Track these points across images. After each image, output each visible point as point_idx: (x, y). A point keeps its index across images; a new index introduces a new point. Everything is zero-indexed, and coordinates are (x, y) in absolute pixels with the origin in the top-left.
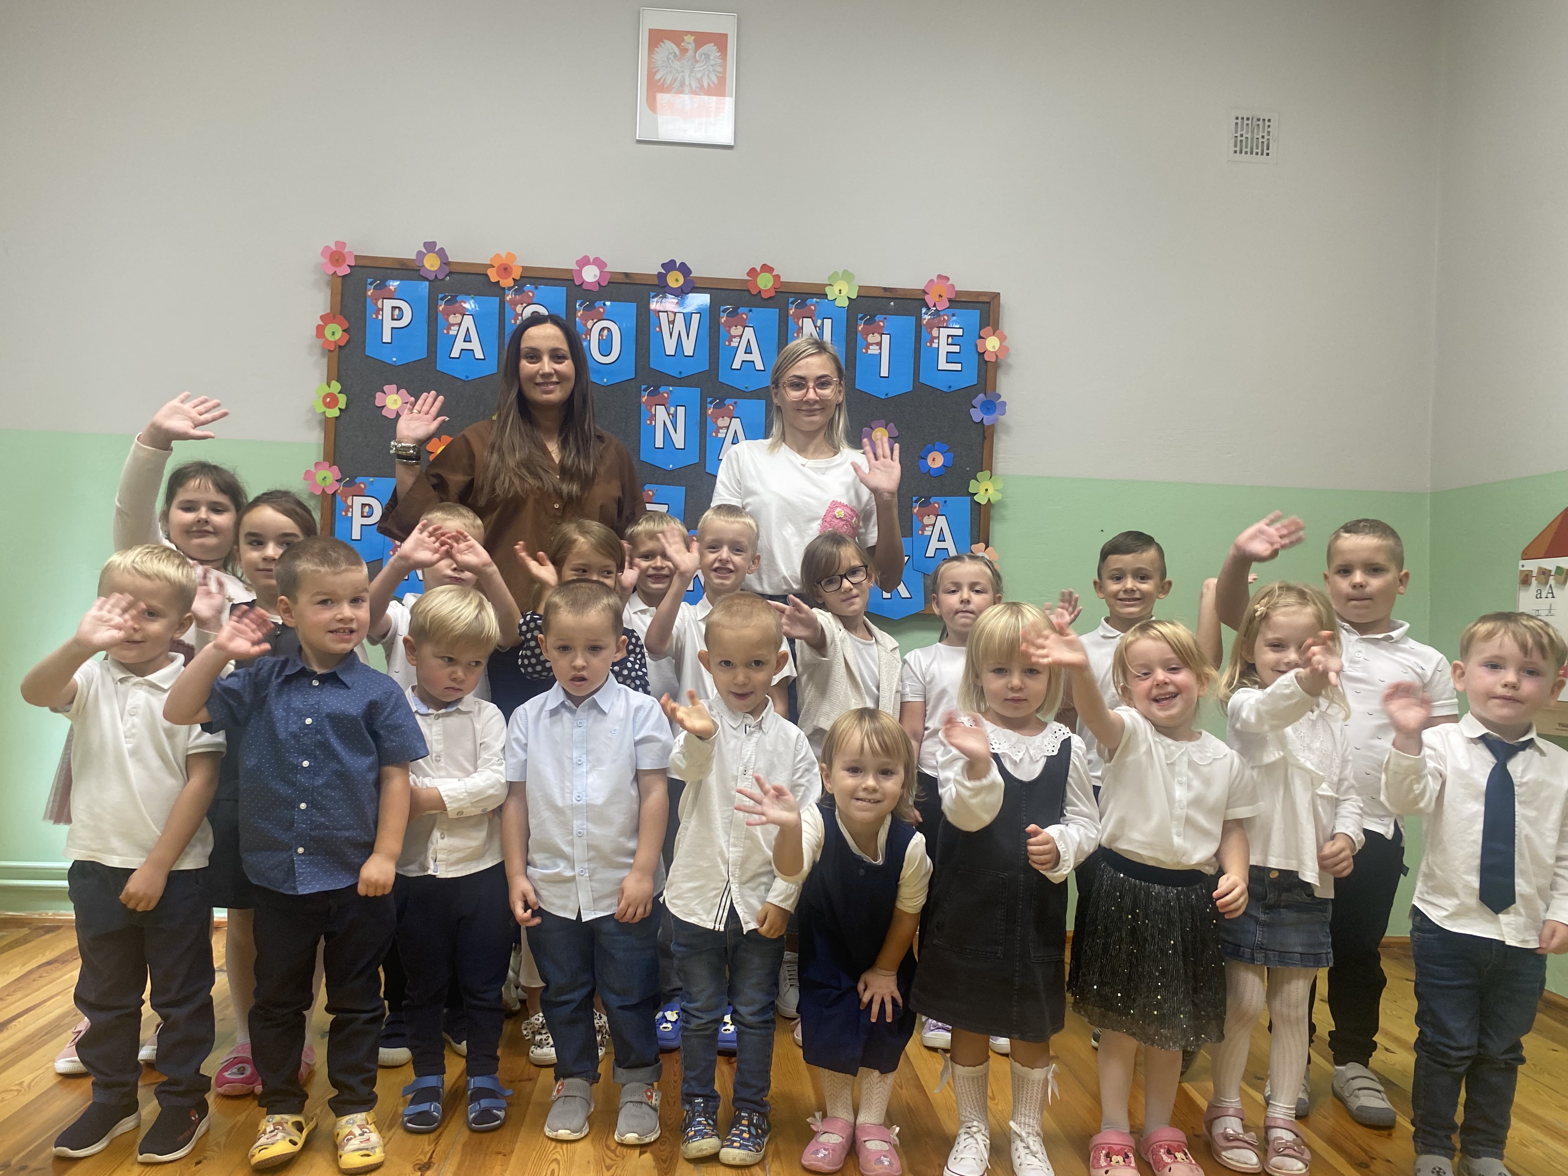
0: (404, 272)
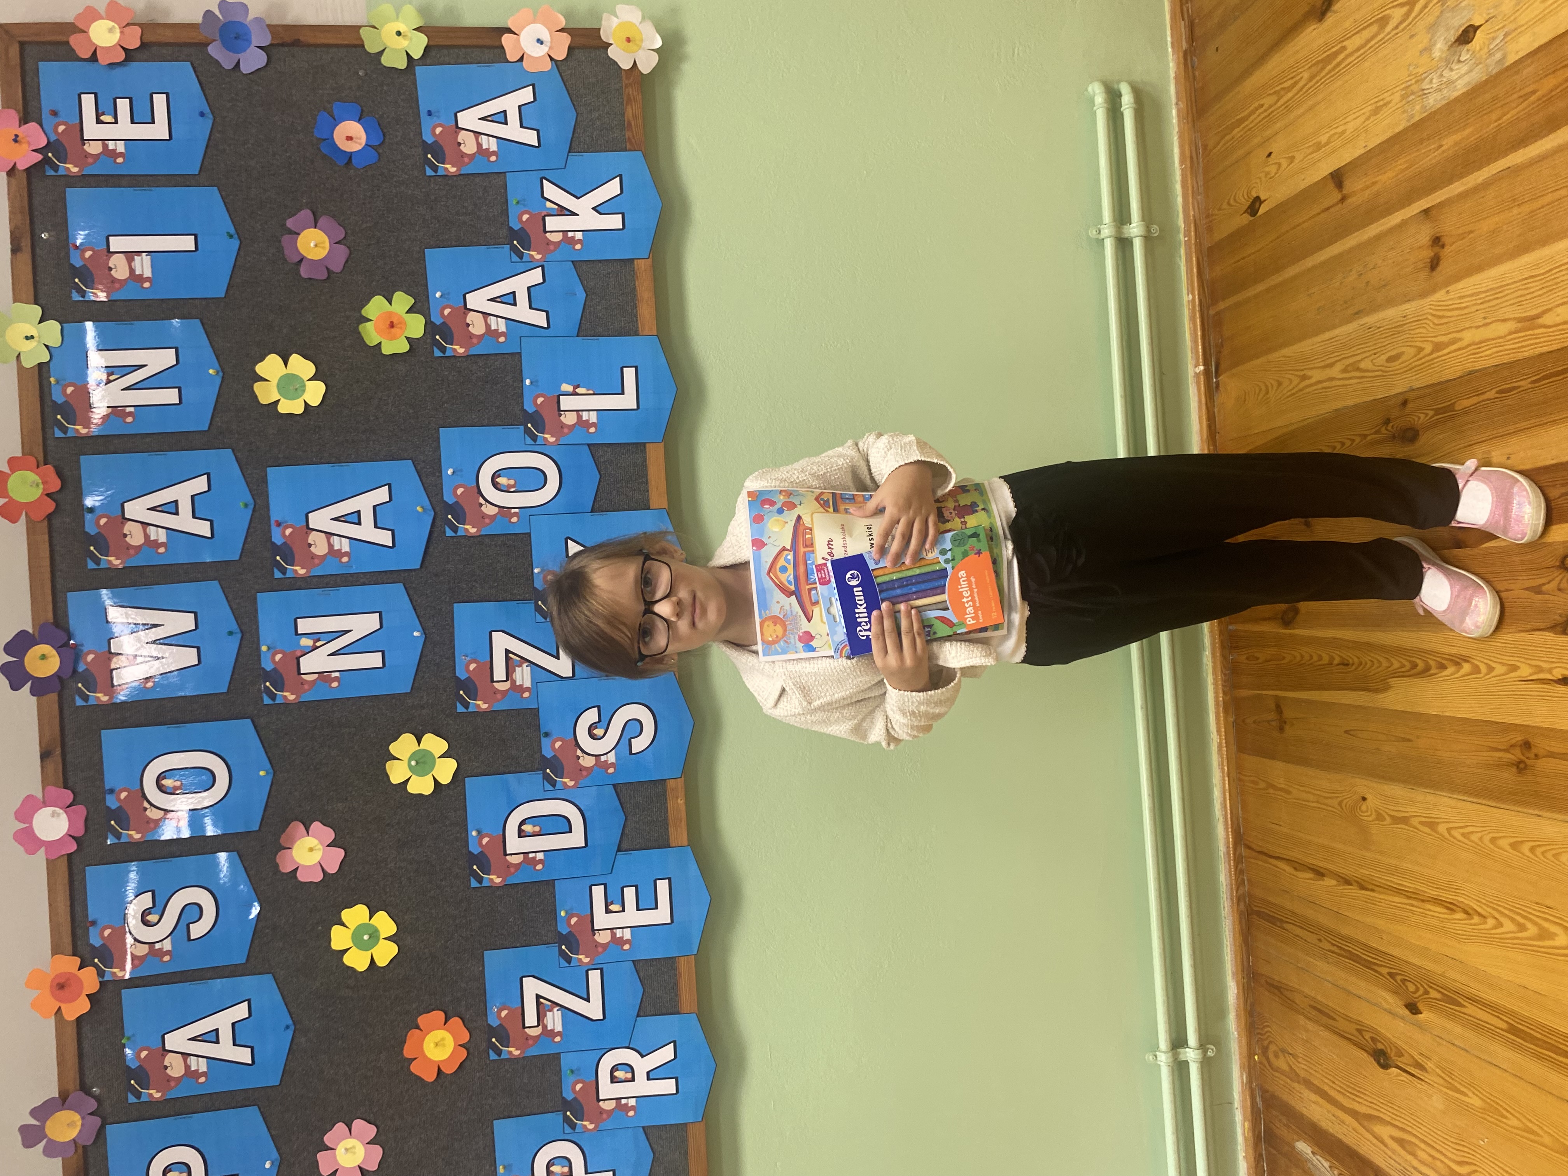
0: (92, 1172)
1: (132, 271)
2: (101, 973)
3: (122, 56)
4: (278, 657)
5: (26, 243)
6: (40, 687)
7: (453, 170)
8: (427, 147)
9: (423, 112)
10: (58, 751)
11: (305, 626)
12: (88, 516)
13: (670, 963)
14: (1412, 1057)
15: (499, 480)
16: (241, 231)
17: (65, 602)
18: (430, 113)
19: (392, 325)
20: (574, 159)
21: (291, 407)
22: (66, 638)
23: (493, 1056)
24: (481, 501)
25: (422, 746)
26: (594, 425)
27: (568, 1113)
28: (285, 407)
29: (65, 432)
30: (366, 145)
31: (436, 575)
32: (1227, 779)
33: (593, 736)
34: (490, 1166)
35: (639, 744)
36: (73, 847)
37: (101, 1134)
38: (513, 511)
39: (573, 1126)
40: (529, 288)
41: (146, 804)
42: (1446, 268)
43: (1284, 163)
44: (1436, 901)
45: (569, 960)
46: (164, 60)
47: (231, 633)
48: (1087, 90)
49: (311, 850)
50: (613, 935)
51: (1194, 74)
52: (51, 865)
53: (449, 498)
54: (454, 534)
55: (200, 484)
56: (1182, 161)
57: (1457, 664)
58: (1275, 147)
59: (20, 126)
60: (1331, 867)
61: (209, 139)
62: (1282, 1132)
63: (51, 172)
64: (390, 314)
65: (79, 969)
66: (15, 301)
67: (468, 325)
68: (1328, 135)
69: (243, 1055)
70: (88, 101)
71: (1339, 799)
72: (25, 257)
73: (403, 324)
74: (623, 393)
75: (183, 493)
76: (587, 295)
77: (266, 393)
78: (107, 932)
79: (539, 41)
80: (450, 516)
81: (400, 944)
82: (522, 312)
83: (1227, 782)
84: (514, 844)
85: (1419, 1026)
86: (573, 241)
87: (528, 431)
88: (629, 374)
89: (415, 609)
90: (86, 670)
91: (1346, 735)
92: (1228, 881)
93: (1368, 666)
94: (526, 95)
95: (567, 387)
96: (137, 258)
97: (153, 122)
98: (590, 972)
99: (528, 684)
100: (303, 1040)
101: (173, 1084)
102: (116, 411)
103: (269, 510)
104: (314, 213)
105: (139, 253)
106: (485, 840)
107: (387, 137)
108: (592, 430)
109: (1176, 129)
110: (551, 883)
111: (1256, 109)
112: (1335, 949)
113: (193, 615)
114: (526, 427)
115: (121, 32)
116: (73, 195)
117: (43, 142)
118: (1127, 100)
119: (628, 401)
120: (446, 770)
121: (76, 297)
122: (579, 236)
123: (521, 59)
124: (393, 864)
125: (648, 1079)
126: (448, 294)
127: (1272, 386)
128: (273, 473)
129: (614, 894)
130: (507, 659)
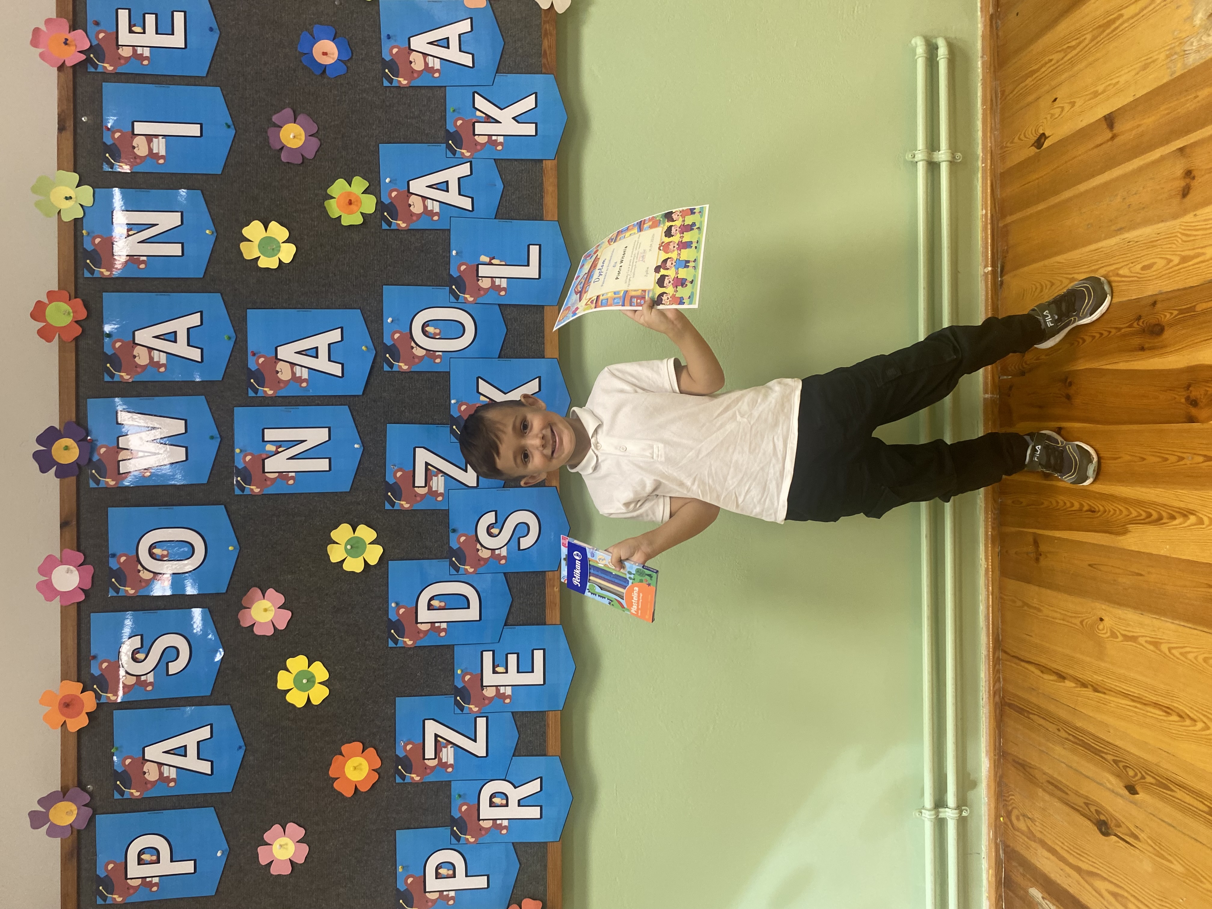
0: (83, 851)
1: (150, 150)
2: (98, 697)
4: (248, 458)
5: (70, 124)
6: (63, 471)
7: (405, 82)
8: (386, 64)
9: (383, 36)
10: (74, 522)
11: (270, 435)
12: (107, 340)
13: (541, 716)
14: (1128, 827)
15: (427, 329)
16: (236, 122)
17: (86, 406)
18: (389, 37)
19: (350, 202)
20: (500, 78)
21: (268, 263)
22: (85, 434)
23: (398, 780)
24: (413, 344)
25: (357, 534)
26: (504, 289)
27: (455, 828)
28: (263, 263)
29: (92, 274)
30: (338, 59)
31: (374, 402)
32: (991, 597)
33: (490, 534)
34: (392, 866)
35: (526, 542)
36: (82, 597)
37: (91, 821)
38: (437, 353)
39: (458, 839)
40: (459, 179)
41: (140, 567)
42: (1194, 197)
43: (1067, 107)
44: (1156, 705)
45: (462, 708)
47: (212, 438)
48: (910, 42)
49: (266, 610)
50: (498, 691)
51: (997, 34)
52: (64, 610)
53: (388, 341)
54: (390, 370)
55: (194, 320)
56: (984, 103)
57: (1185, 516)
58: (1060, 94)
59: (69, 32)
60: (1071, 672)
61: (216, 49)
62: (1018, 878)
63: (92, 69)
64: (350, 193)
65: (82, 693)
66: (59, 168)
67: (410, 205)
68: (1104, 85)
69: (205, 767)
70: (123, 15)
71: (1080, 619)
72: (69, 134)
73: (359, 202)
74: (528, 265)
75: (181, 326)
76: (504, 187)
77: (249, 251)
78: (105, 665)
80: (387, 355)
81: (331, 688)
82: (453, 197)
83: (991, 600)
84: (424, 615)
85: (1135, 803)
86: (495, 143)
87: (452, 292)
88: (534, 250)
89: (357, 427)
90: (99, 460)
91: (1090, 568)
92: (987, 678)
93: (1111, 513)
94: (465, 26)
95: (484, 259)
96: (155, 140)
97: (173, 34)
98: (478, 719)
99: (441, 490)
100: (251, 758)
101: (149, 786)
102: (132, 259)
103: (247, 342)
104: (294, 112)
105: (156, 136)
106: (402, 611)
107: (354, 54)
108: (503, 293)
109: (981, 77)
110: (451, 648)
111: (1046, 63)
112: (1071, 738)
113: (184, 421)
114: (451, 289)
116: (108, 88)
117: (87, 46)
118: (942, 52)
119: (532, 271)
120: (374, 554)
121: (106, 168)
122: (501, 139)
124: (328, 626)
125: (519, 805)
126: (396, 180)
127: (1046, 286)
128: (252, 314)
129: (500, 659)
130: (427, 470)
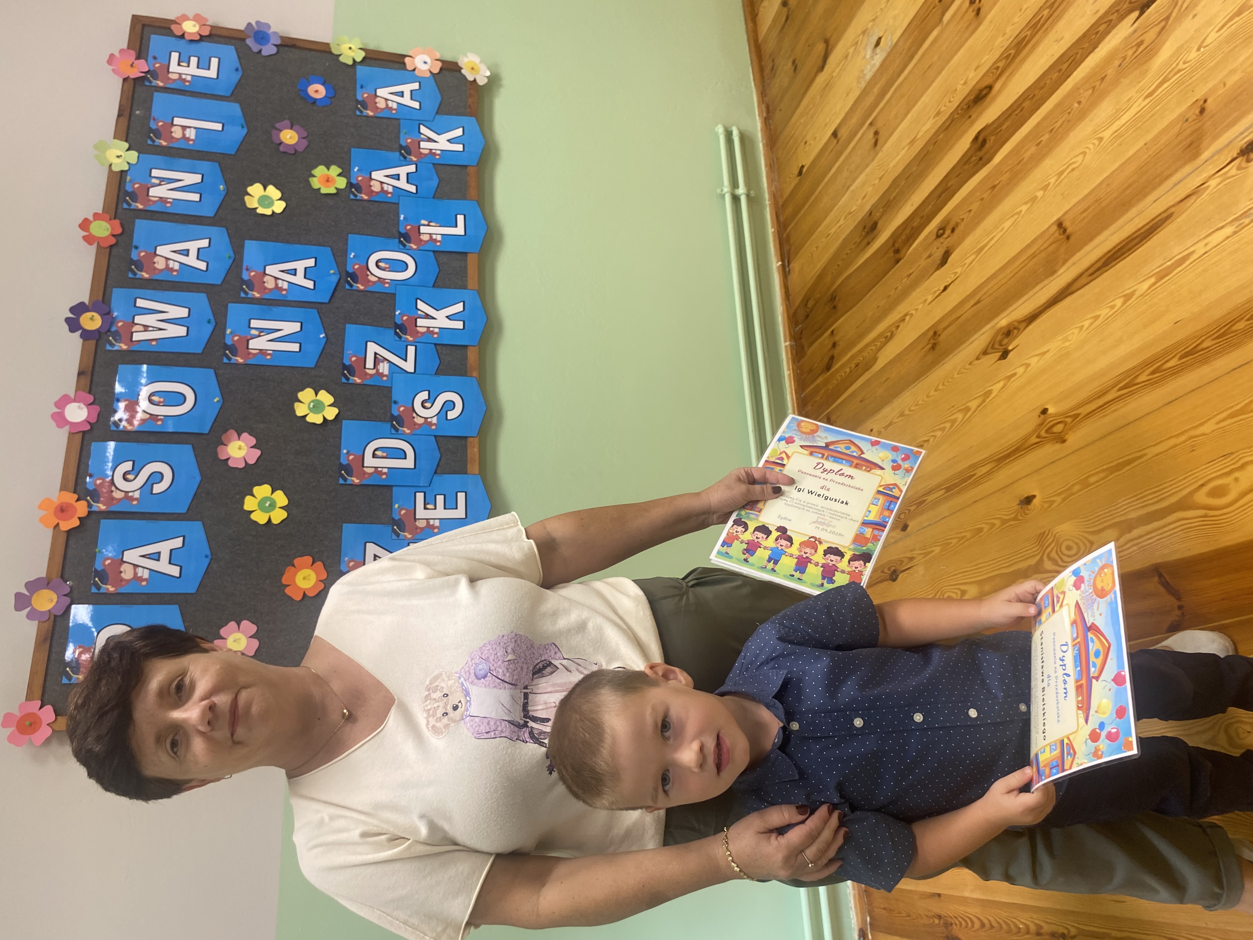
0: (56, 636)
1: (184, 135)
3: (198, 38)
4: (236, 338)
5: (127, 113)
6: (86, 335)
7: (371, 114)
8: (358, 102)
9: (358, 87)
10: (90, 373)
11: (254, 323)
12: (134, 250)
15: (380, 264)
16: (249, 125)
17: (111, 292)
18: (362, 87)
19: (328, 181)
20: (438, 117)
21: (264, 211)
22: (108, 312)
24: (368, 273)
25: (319, 397)
26: (439, 241)
28: (260, 211)
29: (129, 205)
30: (325, 96)
31: (337, 308)
33: (424, 407)
35: (452, 415)
36: (89, 427)
37: (67, 609)
38: (386, 281)
41: (139, 410)
43: (813, 142)
45: (398, 535)
46: (219, 43)
48: (715, 128)
49: (240, 448)
50: (428, 523)
52: (71, 435)
53: (350, 270)
54: (350, 288)
55: (204, 243)
58: (808, 137)
59: (135, 59)
61: (239, 82)
63: (148, 84)
64: (328, 174)
65: (76, 502)
66: (114, 138)
67: (371, 186)
69: (174, 571)
70: (175, 56)
72: (125, 120)
73: (334, 181)
74: (456, 227)
75: (193, 246)
76: (440, 181)
77: (251, 202)
78: (98, 482)
79: (425, 63)
80: (349, 279)
81: (289, 512)
82: (402, 184)
84: (369, 461)
86: (435, 154)
87: (400, 242)
88: (461, 218)
89: (322, 323)
90: (117, 330)
93: (867, 357)
94: (416, 86)
95: (424, 222)
96: (188, 130)
97: (209, 70)
99: (386, 372)
100: (216, 565)
101: (124, 583)
102: (163, 200)
103: (243, 261)
104: (291, 123)
105: (190, 127)
106: (351, 457)
107: (337, 94)
108: (438, 244)
110: (390, 487)
113: (188, 309)
114: (400, 239)
115: (200, 28)
116: (158, 96)
117: (146, 69)
118: (736, 133)
119: (459, 231)
120: (331, 413)
121: (149, 142)
122: (439, 152)
123: (414, 70)
124: (290, 464)
126: (362, 170)
128: (248, 243)
129: (430, 498)
130: (375, 358)
